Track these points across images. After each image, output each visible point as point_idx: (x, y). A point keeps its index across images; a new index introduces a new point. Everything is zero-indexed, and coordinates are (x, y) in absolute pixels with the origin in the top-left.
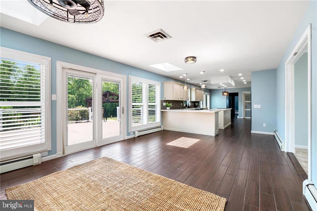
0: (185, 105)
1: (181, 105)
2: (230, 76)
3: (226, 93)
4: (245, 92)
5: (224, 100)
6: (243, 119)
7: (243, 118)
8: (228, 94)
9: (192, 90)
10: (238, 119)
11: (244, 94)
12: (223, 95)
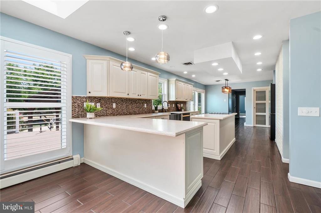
0: (153, 108)
1: (145, 106)
2: (232, 42)
3: (227, 89)
4: (255, 88)
5: (225, 100)
6: (252, 129)
7: (252, 125)
8: (231, 91)
9: (170, 82)
10: (245, 128)
11: (254, 90)
12: (223, 92)
